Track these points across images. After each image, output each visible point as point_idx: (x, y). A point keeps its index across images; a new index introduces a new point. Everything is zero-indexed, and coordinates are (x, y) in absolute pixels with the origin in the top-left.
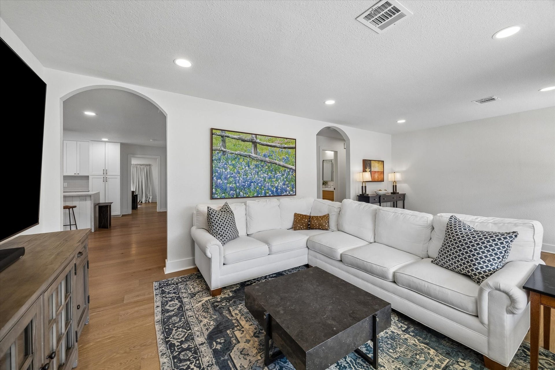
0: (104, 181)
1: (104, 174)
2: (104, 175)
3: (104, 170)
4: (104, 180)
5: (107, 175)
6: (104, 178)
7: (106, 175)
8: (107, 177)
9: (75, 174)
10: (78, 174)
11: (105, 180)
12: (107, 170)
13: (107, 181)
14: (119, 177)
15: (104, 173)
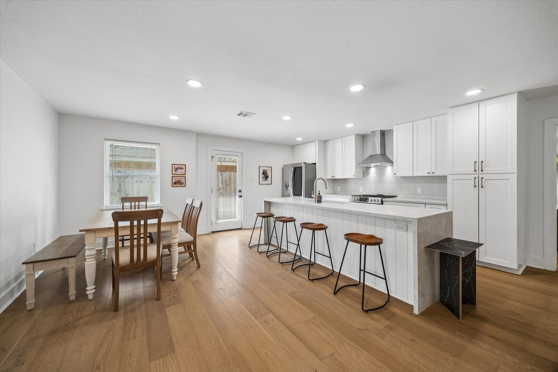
0: (475, 187)
1: (475, 171)
2: (477, 172)
3: (476, 162)
4: (477, 185)
5: (483, 172)
6: (477, 180)
7: (480, 172)
8: (482, 178)
9: (429, 173)
10: (433, 173)
11: (479, 184)
12: (482, 162)
13: (482, 187)
14: (514, 178)
15: (477, 169)
